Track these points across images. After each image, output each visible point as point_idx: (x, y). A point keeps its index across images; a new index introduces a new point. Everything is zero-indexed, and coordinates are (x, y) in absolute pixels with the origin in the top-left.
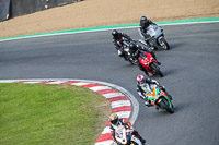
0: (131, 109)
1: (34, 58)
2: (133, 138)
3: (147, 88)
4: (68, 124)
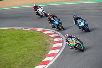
1: (18, 17)
4: (33, 49)
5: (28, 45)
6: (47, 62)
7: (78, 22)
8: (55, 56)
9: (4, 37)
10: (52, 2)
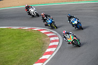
0: (59, 41)
1: (16, 17)
3: (68, 36)
4: (30, 47)
5: (26, 43)
6: (45, 60)
7: (72, 20)
8: (52, 54)
9: (3, 36)
10: (48, 3)
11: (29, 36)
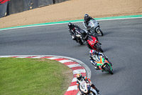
0: (86, 74)
1: (23, 41)
2: (92, 89)
3: (96, 58)
11: (42, 68)
